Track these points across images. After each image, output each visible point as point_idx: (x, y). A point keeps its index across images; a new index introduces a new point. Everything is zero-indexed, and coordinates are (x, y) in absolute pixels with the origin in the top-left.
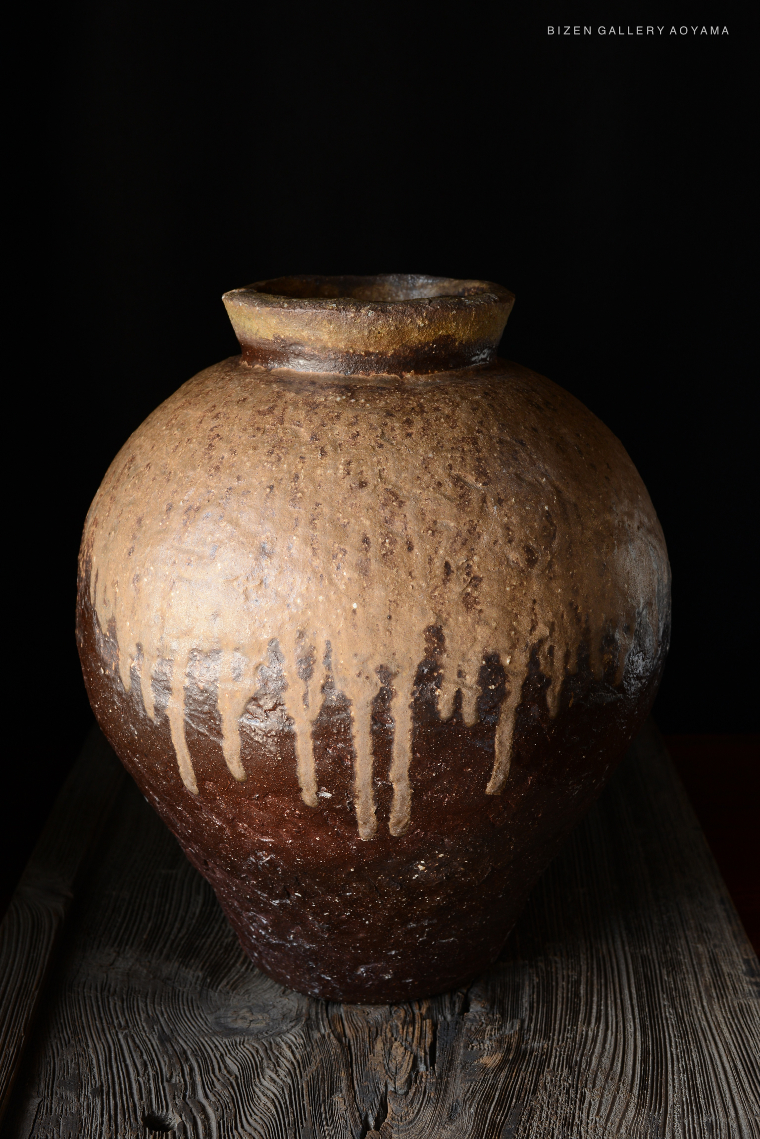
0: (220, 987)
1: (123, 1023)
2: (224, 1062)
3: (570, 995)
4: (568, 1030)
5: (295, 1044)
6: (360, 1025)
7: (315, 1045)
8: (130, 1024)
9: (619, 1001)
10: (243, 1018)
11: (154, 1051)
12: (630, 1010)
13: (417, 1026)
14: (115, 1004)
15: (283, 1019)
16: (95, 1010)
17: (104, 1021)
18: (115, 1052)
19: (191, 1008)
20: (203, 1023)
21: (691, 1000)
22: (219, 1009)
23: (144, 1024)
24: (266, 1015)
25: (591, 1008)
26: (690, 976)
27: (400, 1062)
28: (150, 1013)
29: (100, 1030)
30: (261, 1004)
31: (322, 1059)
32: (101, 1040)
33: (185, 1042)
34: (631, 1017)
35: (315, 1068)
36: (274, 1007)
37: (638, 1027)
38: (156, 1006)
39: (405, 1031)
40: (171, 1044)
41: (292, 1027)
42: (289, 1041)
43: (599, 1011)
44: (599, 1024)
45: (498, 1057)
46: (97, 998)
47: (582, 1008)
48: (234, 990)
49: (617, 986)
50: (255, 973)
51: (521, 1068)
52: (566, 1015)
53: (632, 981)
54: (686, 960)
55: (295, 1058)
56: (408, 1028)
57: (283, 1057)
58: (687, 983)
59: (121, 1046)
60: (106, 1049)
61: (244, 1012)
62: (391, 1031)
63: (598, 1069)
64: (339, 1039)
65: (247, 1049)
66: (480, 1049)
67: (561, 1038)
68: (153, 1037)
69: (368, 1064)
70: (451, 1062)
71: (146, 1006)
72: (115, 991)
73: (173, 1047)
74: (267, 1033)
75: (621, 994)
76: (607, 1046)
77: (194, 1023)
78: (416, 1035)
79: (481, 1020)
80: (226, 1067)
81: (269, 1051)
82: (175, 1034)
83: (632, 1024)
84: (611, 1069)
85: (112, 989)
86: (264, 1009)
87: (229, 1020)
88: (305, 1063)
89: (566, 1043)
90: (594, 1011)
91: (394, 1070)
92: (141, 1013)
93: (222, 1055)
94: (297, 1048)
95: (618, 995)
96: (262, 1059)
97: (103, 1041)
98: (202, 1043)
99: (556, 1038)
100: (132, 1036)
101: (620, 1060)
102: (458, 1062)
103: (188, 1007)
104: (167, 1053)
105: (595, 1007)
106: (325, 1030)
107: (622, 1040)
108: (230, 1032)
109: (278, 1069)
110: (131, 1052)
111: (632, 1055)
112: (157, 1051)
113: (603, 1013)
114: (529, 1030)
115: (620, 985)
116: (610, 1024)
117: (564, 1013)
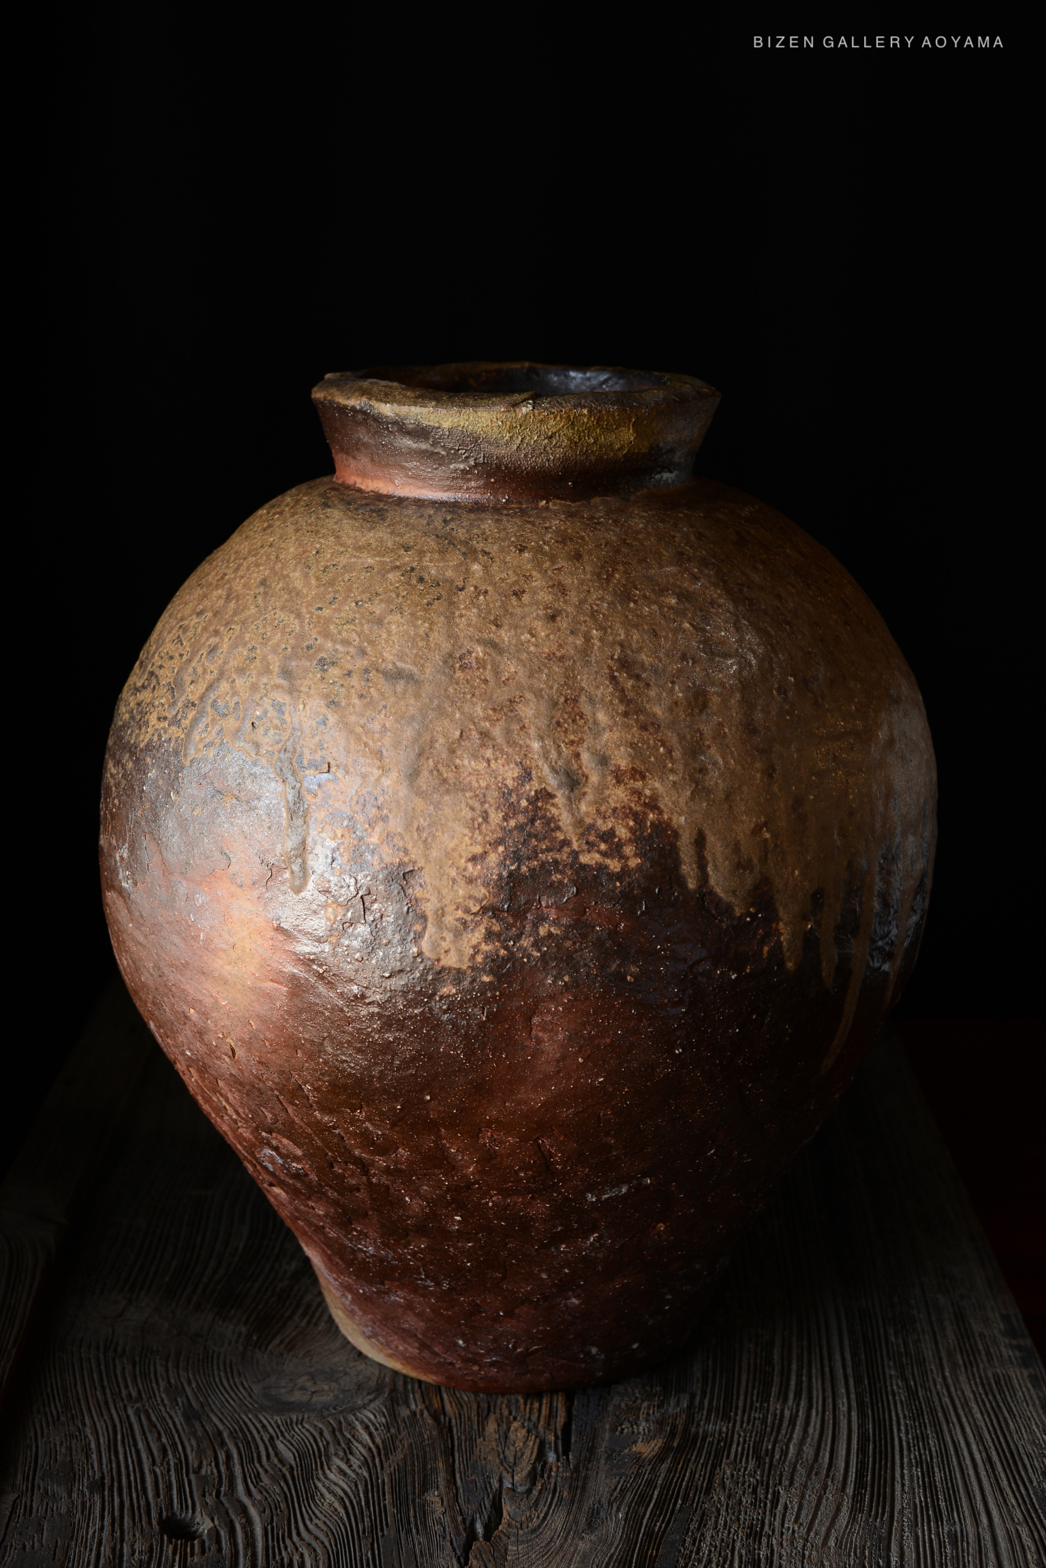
0: (270, 1347)
1: (134, 1394)
2: (274, 1447)
3: (758, 1361)
4: (756, 1408)
5: (373, 1424)
6: (466, 1399)
7: (402, 1426)
8: (143, 1396)
9: (827, 1369)
10: (303, 1388)
11: (177, 1431)
12: (843, 1382)
13: (544, 1401)
14: (124, 1368)
15: (358, 1389)
16: (95, 1376)
17: (108, 1391)
18: (122, 1433)
19: (229, 1375)
20: (246, 1395)
21: (928, 1368)
22: (269, 1376)
23: (164, 1396)
24: (334, 1384)
25: (789, 1379)
26: (927, 1337)
27: (521, 1449)
28: (173, 1381)
29: (102, 1403)
30: (328, 1370)
31: (411, 1444)
32: (102, 1416)
33: (221, 1420)
34: (843, 1391)
35: (402, 1456)
36: (346, 1374)
37: (854, 1404)
38: (181, 1371)
39: (528, 1407)
40: (201, 1423)
41: (371, 1401)
42: (366, 1420)
43: (799, 1383)
44: (800, 1400)
45: (657, 1444)
46: (98, 1360)
47: (776, 1379)
48: (290, 1351)
49: (825, 1349)
50: (320, 1328)
51: (690, 1459)
52: (753, 1388)
53: (846, 1343)
54: (921, 1316)
55: (374, 1442)
56: (532, 1404)
57: (357, 1441)
58: (923, 1346)
59: (131, 1425)
60: (110, 1428)
61: (303, 1381)
62: (508, 1407)
63: (797, 1461)
64: (435, 1417)
65: (308, 1430)
66: (633, 1432)
67: (745, 1418)
68: (176, 1413)
69: (476, 1451)
70: (592, 1450)
71: (167, 1371)
72: (124, 1351)
73: (203, 1426)
74: (335, 1409)
75: (830, 1360)
76: (811, 1430)
77: (233, 1395)
78: (544, 1412)
79: (634, 1394)
80: (276, 1454)
81: (337, 1433)
82: (207, 1409)
83: (845, 1400)
84: (816, 1460)
85: (119, 1349)
86: (331, 1376)
87: (283, 1391)
88: (387, 1449)
89: (753, 1426)
90: (793, 1383)
91: (511, 1459)
92: (160, 1380)
93: (271, 1438)
94: (377, 1429)
95: (826, 1362)
96: (328, 1443)
97: (106, 1417)
98: (244, 1422)
99: (738, 1418)
100: (147, 1411)
101: (828, 1448)
102: (601, 1449)
103: (226, 1373)
104: (195, 1434)
105: (793, 1377)
106: (417, 1406)
107: (831, 1422)
108: (283, 1407)
109: (350, 1457)
110: (144, 1433)
111: (845, 1442)
112: (181, 1432)
113: (805, 1385)
114: (701, 1407)
115: (829, 1348)
116: (815, 1400)
117: (750, 1385)
